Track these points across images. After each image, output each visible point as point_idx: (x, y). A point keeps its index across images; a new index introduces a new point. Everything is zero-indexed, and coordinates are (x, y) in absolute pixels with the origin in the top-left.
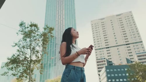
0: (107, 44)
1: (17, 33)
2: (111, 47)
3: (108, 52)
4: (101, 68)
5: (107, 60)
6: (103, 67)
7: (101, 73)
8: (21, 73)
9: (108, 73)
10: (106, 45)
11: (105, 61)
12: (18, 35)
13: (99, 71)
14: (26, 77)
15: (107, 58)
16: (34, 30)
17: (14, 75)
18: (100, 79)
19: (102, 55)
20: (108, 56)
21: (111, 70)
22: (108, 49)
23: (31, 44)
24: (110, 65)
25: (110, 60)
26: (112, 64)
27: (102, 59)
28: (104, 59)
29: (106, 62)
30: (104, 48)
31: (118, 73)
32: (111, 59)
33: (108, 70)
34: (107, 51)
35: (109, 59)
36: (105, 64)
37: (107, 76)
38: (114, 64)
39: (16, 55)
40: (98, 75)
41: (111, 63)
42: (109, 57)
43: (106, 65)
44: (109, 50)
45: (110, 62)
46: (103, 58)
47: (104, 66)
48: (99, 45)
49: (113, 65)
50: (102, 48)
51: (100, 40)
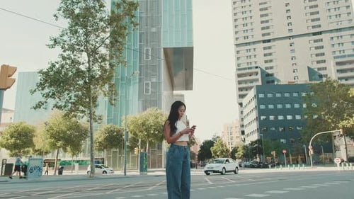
0: (265, 31)
1: (55, 16)
2: (274, 40)
3: (267, 51)
4: (247, 89)
5: (262, 72)
6: (251, 88)
7: (245, 101)
9: (260, 101)
10: (263, 35)
11: (257, 74)
12: (57, 20)
13: (242, 96)
14: (83, 112)
15: (263, 66)
16: (94, 7)
18: (242, 112)
19: (253, 59)
20: (266, 62)
21: (270, 95)
22: (267, 45)
23: (87, 42)
24: (268, 82)
25: (269, 71)
26: (273, 81)
27: (251, 68)
28: (257, 67)
29: (259, 76)
30: (259, 42)
31: (283, 101)
32: (271, 68)
33: (261, 96)
34: (265, 48)
35: (267, 68)
36: (257, 80)
37: (257, 107)
38: (278, 81)
39: (57, 66)
40: (238, 106)
41: (270, 78)
42: (268, 65)
43: (260, 83)
44: (270, 48)
45: (268, 75)
46: (254, 65)
47: (254, 84)
48: (246, 34)
49: (276, 83)
50: (254, 43)
51: (249, 20)
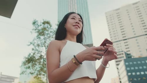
0: (124, 36)
1: (31, 32)
2: (128, 39)
3: (126, 44)
4: (119, 61)
5: (125, 53)
6: (121, 61)
7: (119, 67)
8: (38, 71)
9: (127, 66)
11: (123, 54)
12: (32, 34)
13: (118, 65)
14: (44, 75)
15: (125, 50)
16: (47, 27)
17: (32, 74)
18: (119, 72)
19: (120, 48)
20: (126, 48)
21: (131, 63)
22: (125, 41)
23: (45, 42)
24: (129, 57)
25: (129, 53)
26: (131, 57)
27: (119, 52)
28: (122, 51)
30: (122, 40)
31: (138, 65)
32: (129, 51)
33: (127, 64)
34: (125, 43)
35: (127, 51)
36: (123, 57)
37: (126, 69)
38: (133, 56)
39: (32, 54)
40: (117, 69)
43: (125, 58)
44: (127, 42)
46: (121, 50)
47: (122, 59)
48: (115, 38)
49: (132, 57)
50: (120, 41)
51: (116, 32)
